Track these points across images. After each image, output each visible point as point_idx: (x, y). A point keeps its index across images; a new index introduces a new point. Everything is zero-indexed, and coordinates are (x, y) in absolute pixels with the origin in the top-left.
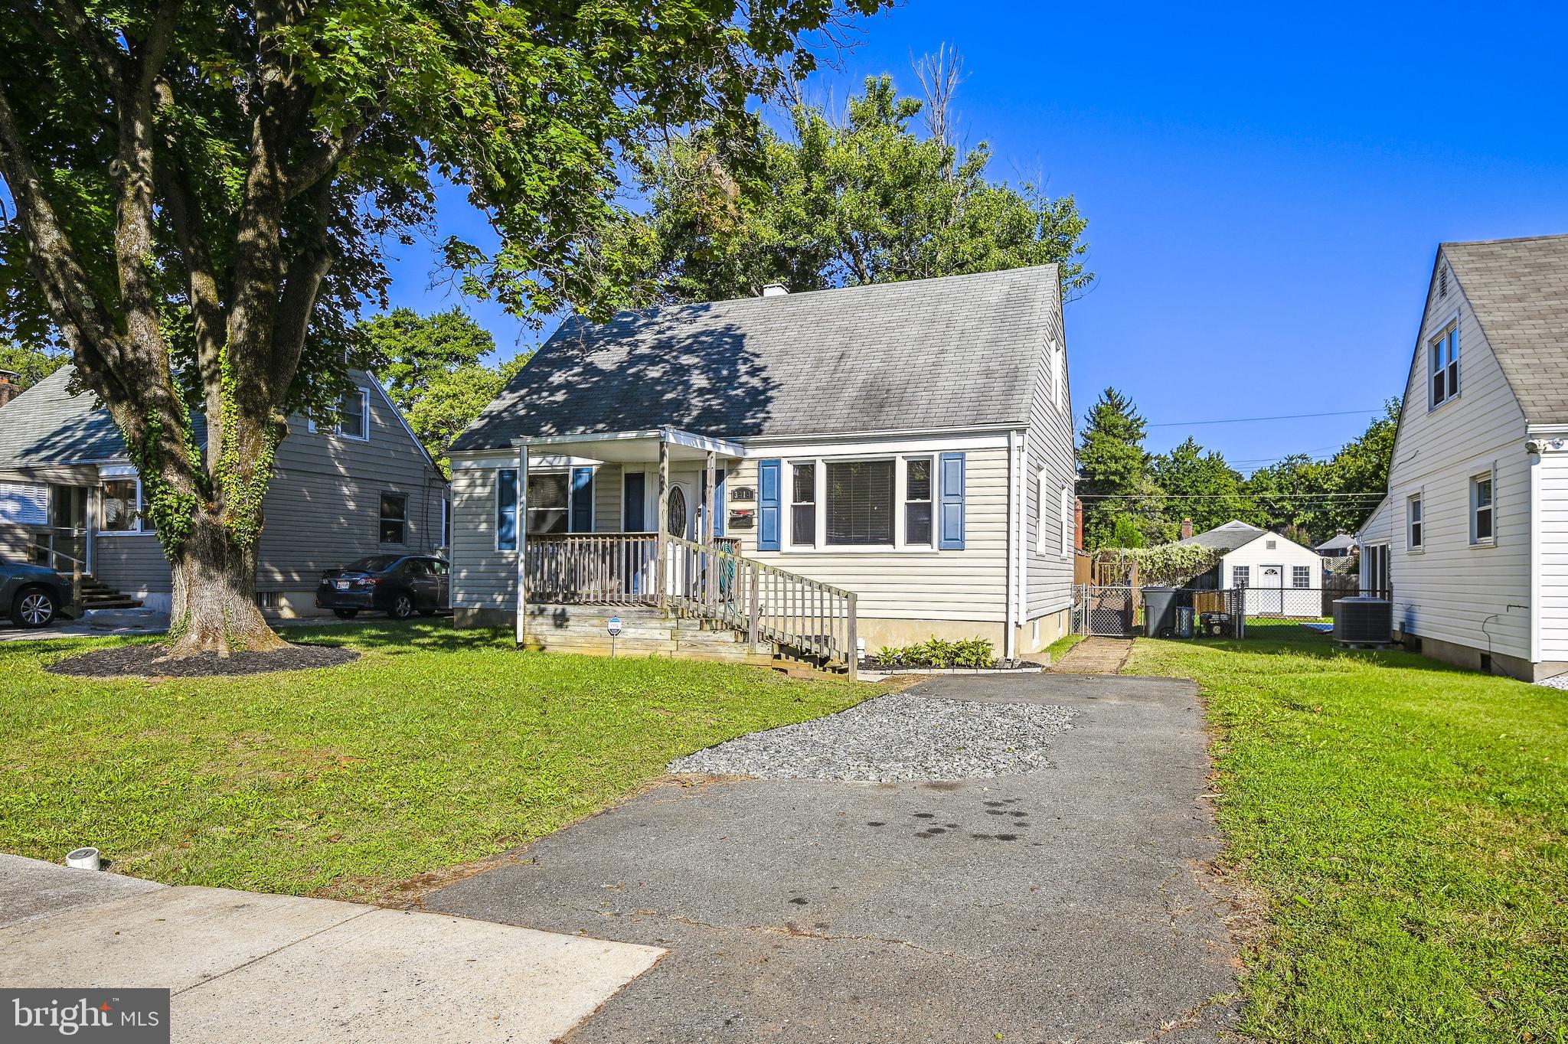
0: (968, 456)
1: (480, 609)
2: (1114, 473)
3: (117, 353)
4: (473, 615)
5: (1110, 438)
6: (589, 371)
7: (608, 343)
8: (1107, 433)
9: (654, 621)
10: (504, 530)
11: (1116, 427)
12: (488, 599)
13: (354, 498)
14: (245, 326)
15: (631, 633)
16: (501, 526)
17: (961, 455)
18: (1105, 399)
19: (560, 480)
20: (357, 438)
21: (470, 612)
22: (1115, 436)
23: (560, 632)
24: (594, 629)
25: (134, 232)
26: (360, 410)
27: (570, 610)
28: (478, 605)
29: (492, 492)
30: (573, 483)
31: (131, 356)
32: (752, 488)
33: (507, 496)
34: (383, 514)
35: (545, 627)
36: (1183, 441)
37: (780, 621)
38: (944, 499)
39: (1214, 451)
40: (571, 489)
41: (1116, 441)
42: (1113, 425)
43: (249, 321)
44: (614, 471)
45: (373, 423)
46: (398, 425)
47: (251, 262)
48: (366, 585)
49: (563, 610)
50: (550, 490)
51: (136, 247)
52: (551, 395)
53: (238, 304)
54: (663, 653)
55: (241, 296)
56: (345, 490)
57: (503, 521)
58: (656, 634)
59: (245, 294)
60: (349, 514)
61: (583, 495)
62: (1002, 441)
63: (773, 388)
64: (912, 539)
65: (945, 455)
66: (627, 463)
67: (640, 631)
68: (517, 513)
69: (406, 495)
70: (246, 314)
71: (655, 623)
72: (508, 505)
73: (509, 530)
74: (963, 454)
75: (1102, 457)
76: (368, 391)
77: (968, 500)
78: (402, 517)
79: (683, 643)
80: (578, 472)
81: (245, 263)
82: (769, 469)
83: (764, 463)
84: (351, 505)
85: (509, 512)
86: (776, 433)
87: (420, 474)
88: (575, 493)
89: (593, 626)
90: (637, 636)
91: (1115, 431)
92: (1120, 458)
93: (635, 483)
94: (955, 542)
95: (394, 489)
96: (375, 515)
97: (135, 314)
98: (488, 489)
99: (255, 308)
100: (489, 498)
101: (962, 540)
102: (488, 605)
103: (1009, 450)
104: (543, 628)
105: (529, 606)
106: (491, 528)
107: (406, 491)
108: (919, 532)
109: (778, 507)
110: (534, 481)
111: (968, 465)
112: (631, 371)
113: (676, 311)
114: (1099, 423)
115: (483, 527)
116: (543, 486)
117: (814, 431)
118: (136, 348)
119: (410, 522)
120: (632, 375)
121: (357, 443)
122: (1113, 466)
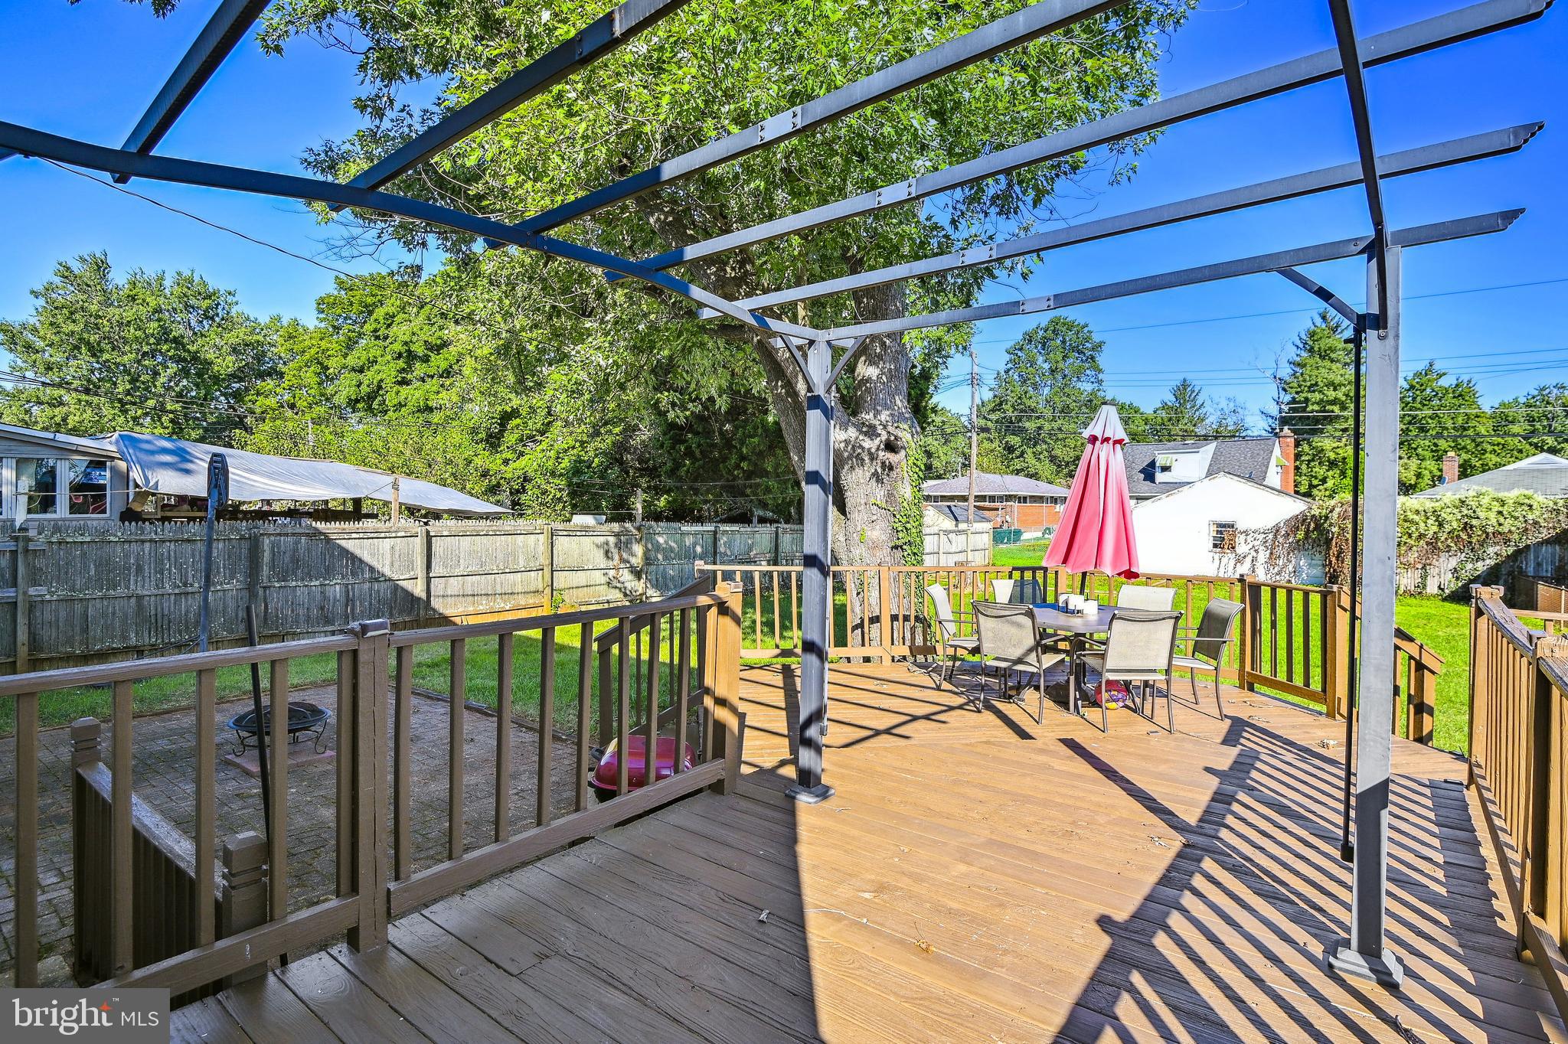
2: (1334, 402)
5: (1327, 363)
8: (1322, 358)
11: (1332, 350)
18: (1319, 321)
22: (1332, 361)
36: (1421, 366)
39: (1465, 378)
41: (1334, 366)
42: (1330, 348)
75: (1316, 384)
91: (1333, 355)
92: (1340, 385)
114: (1312, 348)
122: (1331, 394)
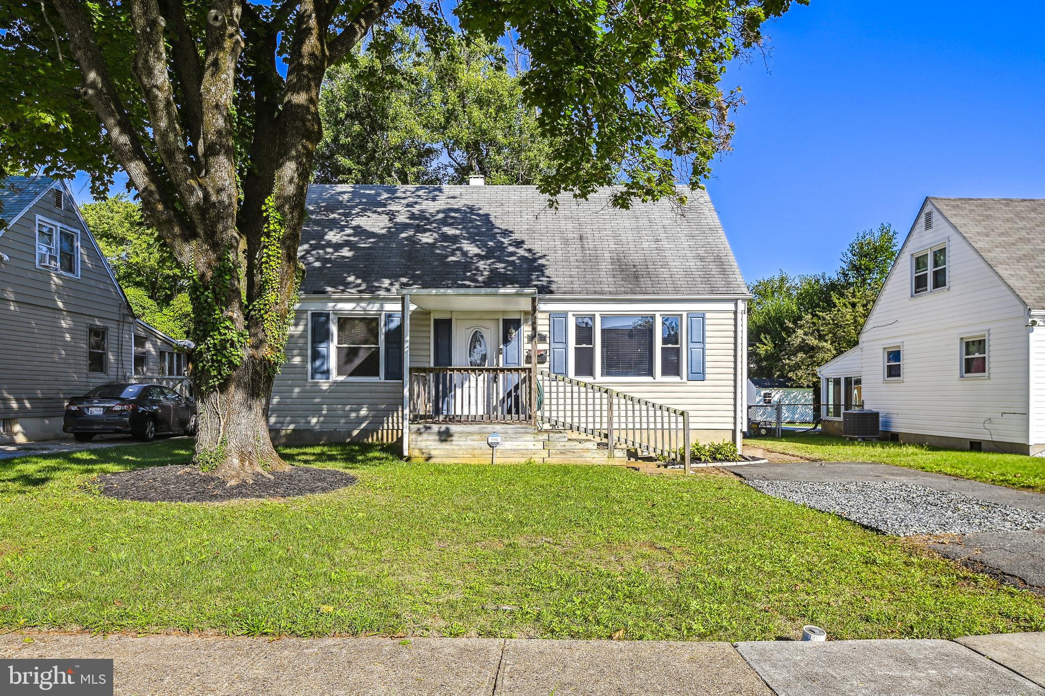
0: (708, 315)
1: (293, 430)
3: (201, 194)
4: (286, 435)
6: (359, 232)
7: (364, 210)
9: (529, 435)
10: (318, 363)
12: (303, 421)
13: (70, 330)
14: (296, 180)
15: (508, 445)
16: (314, 359)
17: (702, 316)
19: (371, 323)
20: (71, 275)
21: (283, 433)
23: (445, 446)
24: (475, 443)
25: (225, 82)
26: (72, 250)
27: (454, 428)
28: (292, 427)
29: (305, 331)
30: (385, 325)
31: (214, 198)
32: (544, 333)
33: (320, 333)
34: (91, 346)
35: (429, 443)
37: (630, 432)
38: (691, 345)
40: (383, 330)
43: (299, 176)
44: (424, 317)
45: (83, 262)
46: (100, 264)
47: (304, 123)
48: (122, 411)
49: (447, 429)
50: (360, 330)
51: (225, 96)
52: (336, 251)
53: (290, 159)
54: (537, 460)
55: (294, 153)
56: (64, 324)
57: (316, 355)
58: (530, 445)
59: (297, 151)
60: (66, 345)
61: (395, 336)
62: (731, 306)
63: (541, 258)
64: (665, 372)
65: (691, 315)
66: (434, 311)
67: (516, 443)
68: (332, 350)
69: (106, 329)
70: (297, 169)
71: (530, 437)
72: (322, 342)
73: (323, 364)
74: (704, 314)
76: (79, 232)
77: (707, 346)
78: (103, 349)
79: (554, 452)
80: (389, 316)
81: (298, 123)
82: (557, 318)
83: (552, 315)
84: (68, 337)
85: (322, 348)
86: (565, 293)
87: (116, 310)
88: (387, 334)
89: (474, 440)
90: (514, 447)
93: (444, 327)
94: (699, 375)
95: (98, 323)
96: (85, 346)
97: (222, 159)
98: (301, 328)
99: (304, 165)
100: (303, 335)
101: (704, 373)
102: (302, 426)
103: (735, 313)
104: (429, 442)
105: (412, 426)
106: (304, 361)
107: (108, 325)
108: (672, 367)
109: (566, 349)
110: (344, 322)
111: (707, 322)
112: (403, 235)
113: (413, 190)
115: (297, 360)
116: (353, 327)
117: (595, 293)
118: (219, 191)
119: (110, 354)
120: (406, 239)
121: (70, 280)
